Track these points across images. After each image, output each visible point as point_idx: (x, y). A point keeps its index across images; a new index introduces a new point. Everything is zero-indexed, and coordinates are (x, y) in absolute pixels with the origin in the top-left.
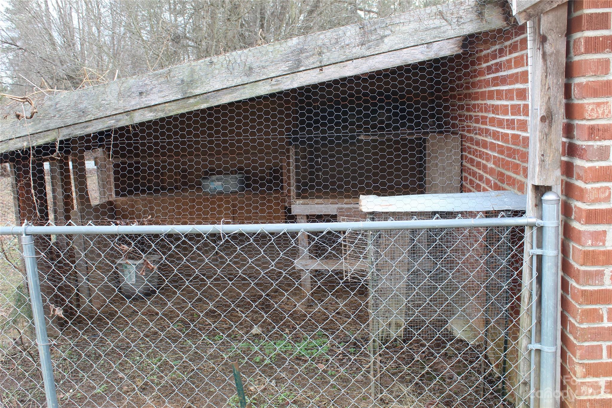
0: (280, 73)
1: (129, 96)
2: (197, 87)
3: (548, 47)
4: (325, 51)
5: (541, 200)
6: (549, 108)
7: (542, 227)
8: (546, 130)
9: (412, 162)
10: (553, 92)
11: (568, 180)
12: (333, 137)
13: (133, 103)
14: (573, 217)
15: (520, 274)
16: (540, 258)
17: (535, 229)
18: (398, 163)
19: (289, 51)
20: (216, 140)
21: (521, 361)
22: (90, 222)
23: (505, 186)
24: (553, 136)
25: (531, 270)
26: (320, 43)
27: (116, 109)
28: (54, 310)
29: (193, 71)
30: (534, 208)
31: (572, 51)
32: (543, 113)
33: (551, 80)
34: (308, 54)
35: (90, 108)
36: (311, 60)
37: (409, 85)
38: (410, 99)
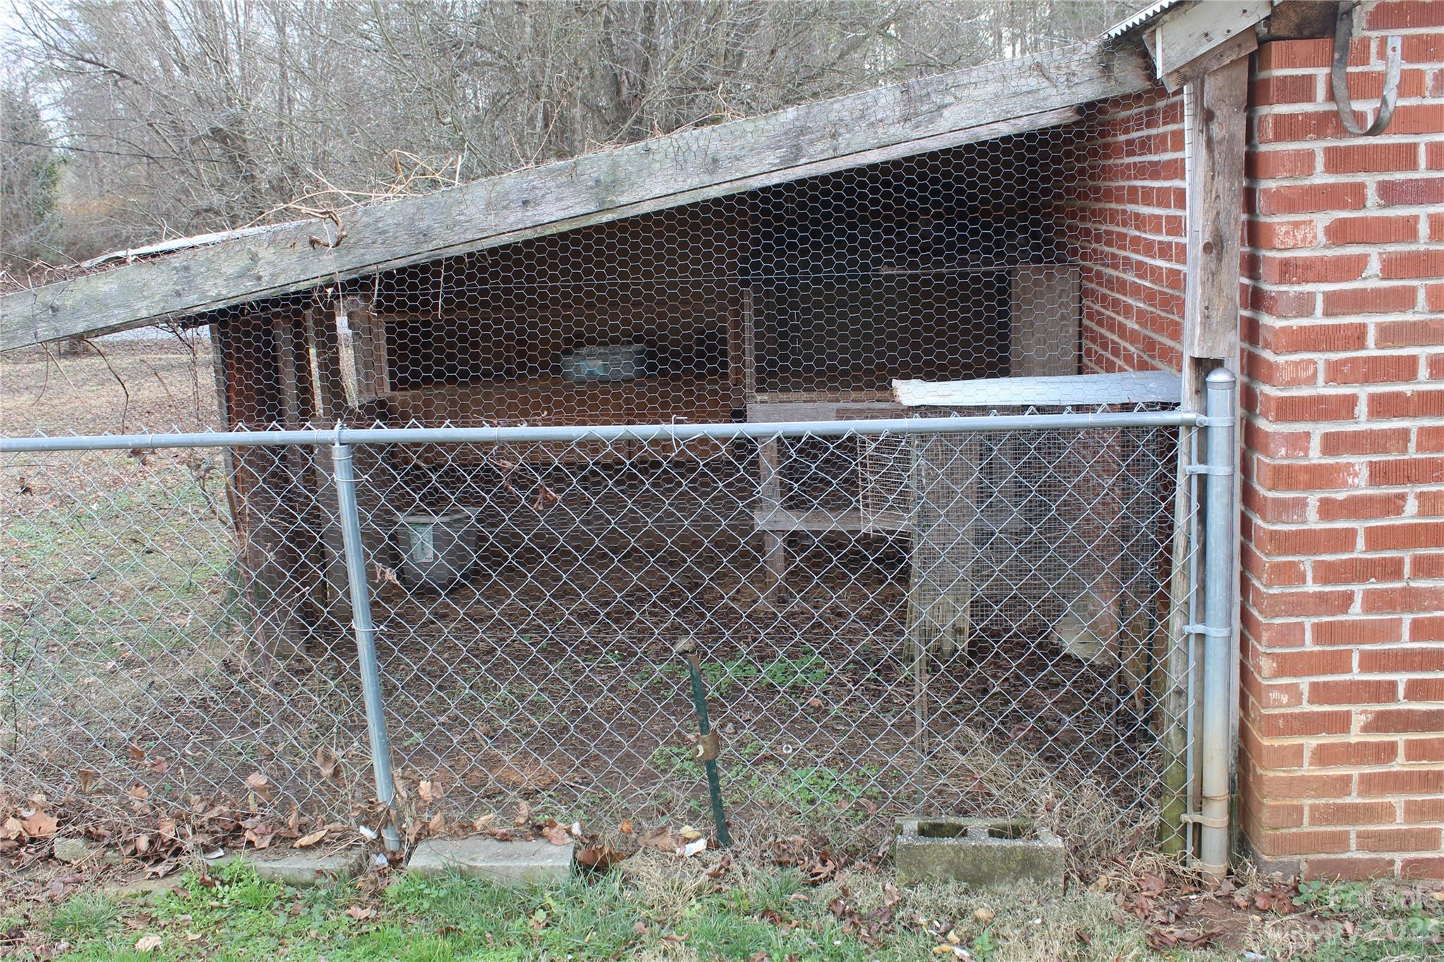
0: (765, 169)
1: (505, 208)
2: (623, 192)
3: (1217, 130)
4: (842, 130)
5: (1205, 383)
6: (1217, 230)
7: (1206, 427)
8: (1213, 266)
9: (989, 320)
10: (1224, 203)
11: (1252, 350)
12: (856, 277)
13: (512, 219)
14: (1258, 411)
15: (1171, 508)
16: (1203, 480)
17: (1194, 430)
18: (966, 321)
19: (781, 130)
20: (658, 283)
21: (1172, 653)
22: (447, 422)
23: (1157, 363)
24: (1224, 276)
25: (1189, 499)
26: (833, 117)
27: (482, 230)
28: (383, 573)
29: (615, 166)
30: (1195, 396)
31: (1256, 134)
32: (1209, 238)
33: (1221, 183)
34: (813, 136)
35: (437, 228)
36: (819, 146)
37: (984, 190)
38: (986, 214)
